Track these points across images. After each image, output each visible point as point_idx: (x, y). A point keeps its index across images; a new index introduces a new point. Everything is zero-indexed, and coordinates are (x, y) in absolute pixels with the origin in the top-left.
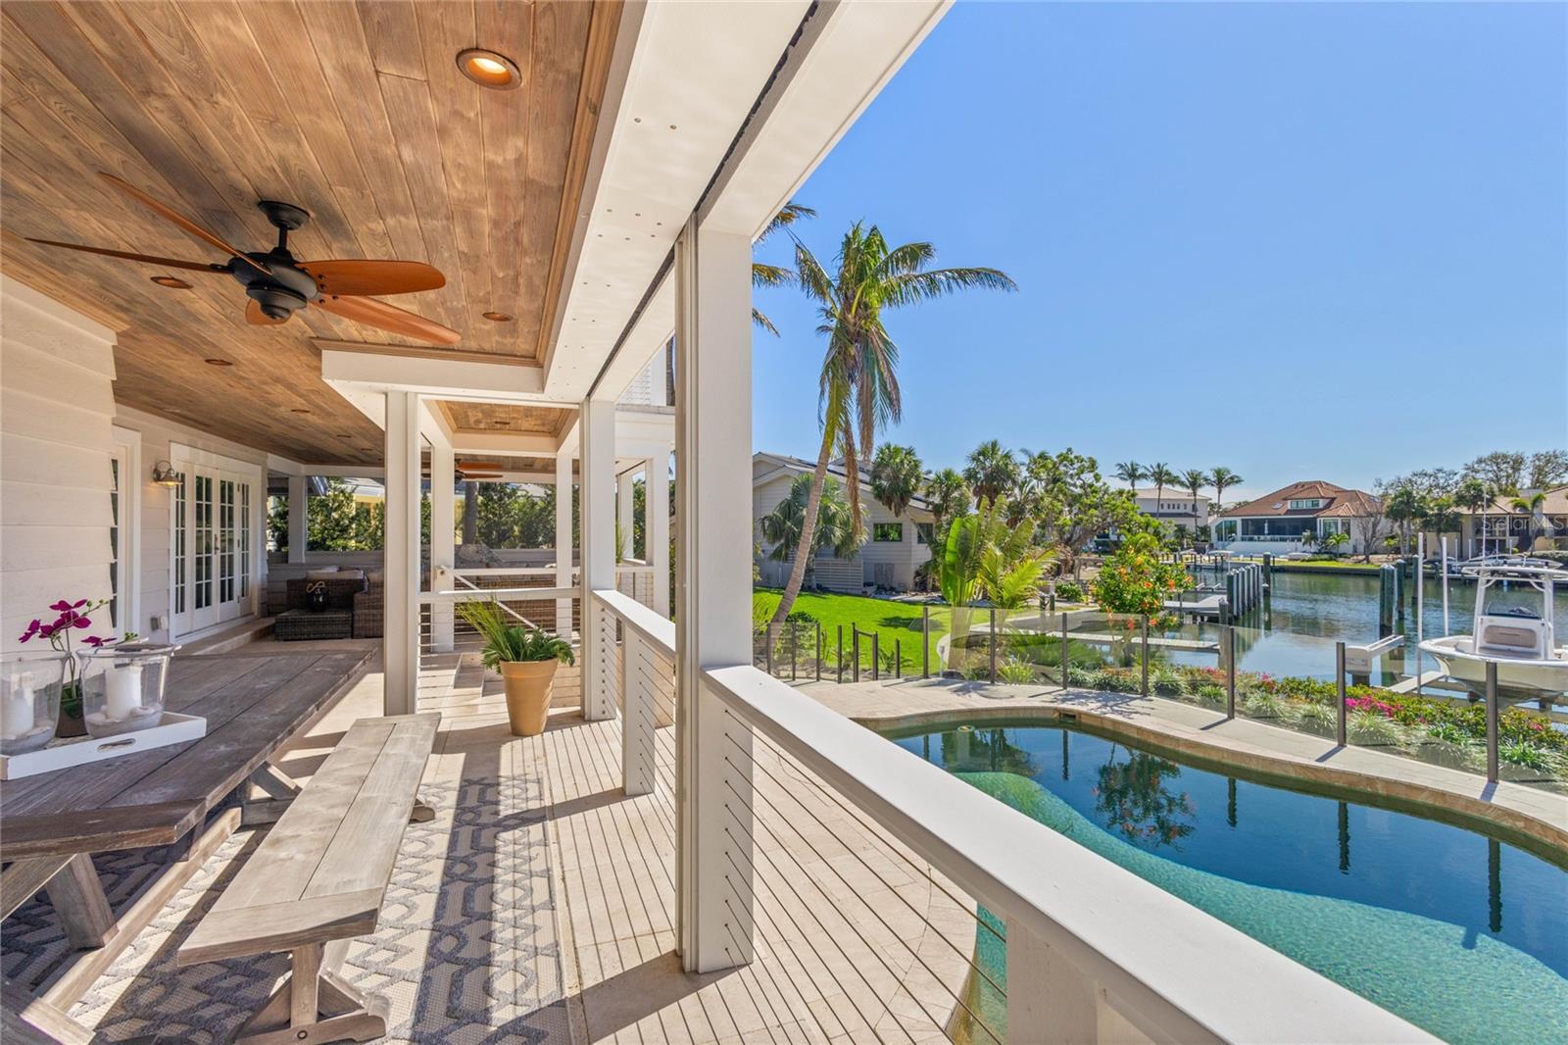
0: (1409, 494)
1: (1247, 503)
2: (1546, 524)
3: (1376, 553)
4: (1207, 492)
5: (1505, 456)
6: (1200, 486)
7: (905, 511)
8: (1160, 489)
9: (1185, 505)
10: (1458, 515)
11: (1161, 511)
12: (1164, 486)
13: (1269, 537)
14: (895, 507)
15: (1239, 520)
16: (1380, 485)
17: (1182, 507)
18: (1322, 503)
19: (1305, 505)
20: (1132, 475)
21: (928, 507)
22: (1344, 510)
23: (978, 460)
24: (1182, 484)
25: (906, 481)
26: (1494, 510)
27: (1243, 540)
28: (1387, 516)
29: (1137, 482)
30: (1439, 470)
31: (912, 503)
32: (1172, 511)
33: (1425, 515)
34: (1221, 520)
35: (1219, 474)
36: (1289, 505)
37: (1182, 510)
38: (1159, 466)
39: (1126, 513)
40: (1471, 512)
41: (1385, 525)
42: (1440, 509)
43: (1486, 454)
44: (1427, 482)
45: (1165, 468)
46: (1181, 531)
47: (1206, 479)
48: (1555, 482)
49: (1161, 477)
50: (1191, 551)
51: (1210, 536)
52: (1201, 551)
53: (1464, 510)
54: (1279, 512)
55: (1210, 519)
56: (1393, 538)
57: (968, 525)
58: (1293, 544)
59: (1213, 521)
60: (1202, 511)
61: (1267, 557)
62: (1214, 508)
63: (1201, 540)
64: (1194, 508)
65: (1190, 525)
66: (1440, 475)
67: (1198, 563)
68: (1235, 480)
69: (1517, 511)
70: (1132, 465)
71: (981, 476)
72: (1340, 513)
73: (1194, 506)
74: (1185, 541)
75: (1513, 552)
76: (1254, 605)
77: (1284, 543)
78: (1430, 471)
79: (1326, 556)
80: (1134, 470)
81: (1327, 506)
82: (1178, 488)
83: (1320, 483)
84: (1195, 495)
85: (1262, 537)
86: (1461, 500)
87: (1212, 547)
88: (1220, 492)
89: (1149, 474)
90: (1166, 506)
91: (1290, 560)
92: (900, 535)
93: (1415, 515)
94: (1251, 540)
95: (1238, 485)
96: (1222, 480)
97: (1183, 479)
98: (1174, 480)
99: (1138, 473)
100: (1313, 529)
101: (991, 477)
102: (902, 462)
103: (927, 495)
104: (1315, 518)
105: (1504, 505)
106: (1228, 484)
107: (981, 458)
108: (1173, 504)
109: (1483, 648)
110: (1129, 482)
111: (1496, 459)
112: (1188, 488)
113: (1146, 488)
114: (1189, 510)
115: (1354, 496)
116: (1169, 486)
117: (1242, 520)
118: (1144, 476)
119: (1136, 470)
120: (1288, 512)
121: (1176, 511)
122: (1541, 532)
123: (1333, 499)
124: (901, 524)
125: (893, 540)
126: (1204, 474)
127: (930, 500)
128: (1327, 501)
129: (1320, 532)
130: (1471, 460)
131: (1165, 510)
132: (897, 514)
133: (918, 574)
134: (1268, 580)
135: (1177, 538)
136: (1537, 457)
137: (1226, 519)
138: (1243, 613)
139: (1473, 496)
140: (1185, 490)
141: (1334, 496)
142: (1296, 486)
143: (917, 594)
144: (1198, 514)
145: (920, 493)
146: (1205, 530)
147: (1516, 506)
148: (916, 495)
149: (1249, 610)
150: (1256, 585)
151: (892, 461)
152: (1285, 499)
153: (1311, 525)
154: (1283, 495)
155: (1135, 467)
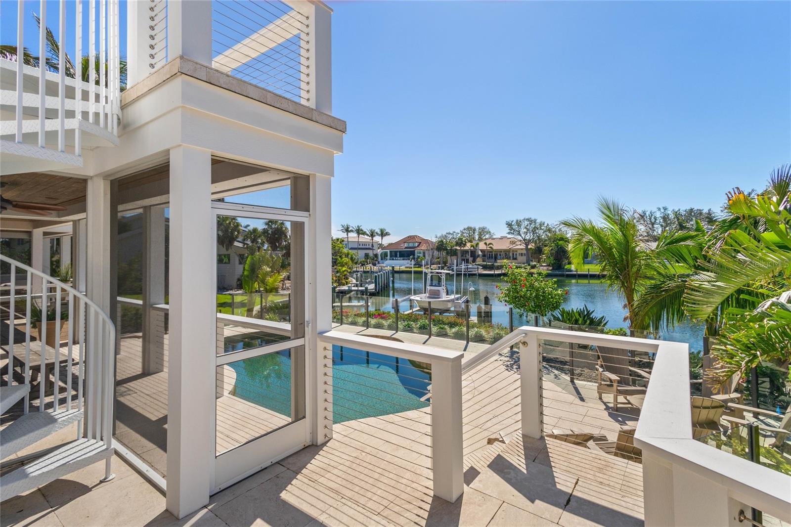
0: (442, 241)
1: (392, 244)
2: (480, 253)
3: (434, 264)
4: (377, 239)
5: (471, 228)
6: (374, 236)
7: (231, 248)
8: (358, 237)
9: (369, 245)
10: (456, 249)
11: (359, 247)
12: (360, 236)
13: (399, 258)
14: (226, 246)
15: (388, 251)
16: (437, 237)
17: (368, 245)
18: (416, 244)
19: (411, 245)
20: (347, 230)
21: (244, 246)
22: (423, 247)
23: (269, 225)
24: (368, 235)
25: (232, 233)
26: (466, 248)
27: (390, 259)
28: (436, 250)
29: (349, 234)
30: (454, 232)
31: (236, 244)
32: (363, 247)
33: (447, 249)
34: (382, 251)
35: (382, 231)
36: (406, 245)
37: (368, 247)
38: (358, 227)
39: (339, 249)
40: (460, 248)
41: (436, 253)
42: (451, 247)
43: (466, 227)
44: (451, 236)
45: (361, 228)
46: (367, 256)
47: (377, 233)
48: (484, 238)
49: (359, 232)
50: (371, 265)
51: (378, 258)
52: (374, 265)
53: (458, 248)
54: (402, 248)
55: (379, 250)
56: (438, 258)
57: (255, 259)
58: (407, 261)
59: (379, 251)
60: (376, 247)
61: (393, 267)
62: (381, 246)
63: (375, 260)
64: (373, 246)
65: (371, 253)
66: (454, 234)
67: (372, 270)
68: (387, 234)
69: (472, 248)
70: (347, 226)
71: (270, 232)
72: (422, 248)
73: (372, 245)
74: (368, 260)
75: (471, 263)
76: (387, 287)
77: (404, 261)
78: (451, 232)
79: (417, 266)
80: (348, 228)
81: (418, 246)
82: (366, 236)
83: (416, 236)
84: (372, 240)
85: (397, 258)
86: (457, 244)
87: (379, 263)
88: (382, 239)
89: (354, 230)
90: (361, 245)
91: (406, 268)
92: (229, 260)
93: (444, 250)
94: (393, 259)
95: (388, 236)
96: (383, 234)
97: (368, 233)
98: (364, 233)
99: (349, 230)
100: (414, 255)
101: (274, 233)
102: (230, 223)
103: (244, 240)
104: (414, 251)
105: (468, 246)
106: (385, 235)
107: (270, 224)
108: (364, 244)
109: (428, 297)
110: (346, 233)
111: (469, 229)
112: (370, 237)
113: (353, 236)
114: (370, 247)
115: (427, 241)
116: (363, 236)
117: (390, 251)
118: (352, 231)
119: (349, 228)
120: (406, 248)
121: (365, 247)
122: (479, 256)
123: (420, 243)
124: (229, 255)
125: (225, 263)
126: (376, 231)
127: (246, 242)
128: (418, 244)
129: (416, 257)
130: (462, 229)
131: (361, 247)
132: (227, 250)
133: (239, 280)
134: (393, 277)
135: (365, 259)
136: (480, 229)
137: (385, 251)
138: (381, 291)
139: (460, 243)
140: (368, 238)
141: (421, 241)
142: (409, 237)
143: (238, 291)
144: (374, 248)
145: (240, 239)
146: (376, 255)
147: (471, 247)
148: (238, 240)
149: (384, 289)
150: (388, 279)
151: (224, 222)
152: (405, 242)
153: (413, 253)
154: (404, 241)
155: (348, 226)
